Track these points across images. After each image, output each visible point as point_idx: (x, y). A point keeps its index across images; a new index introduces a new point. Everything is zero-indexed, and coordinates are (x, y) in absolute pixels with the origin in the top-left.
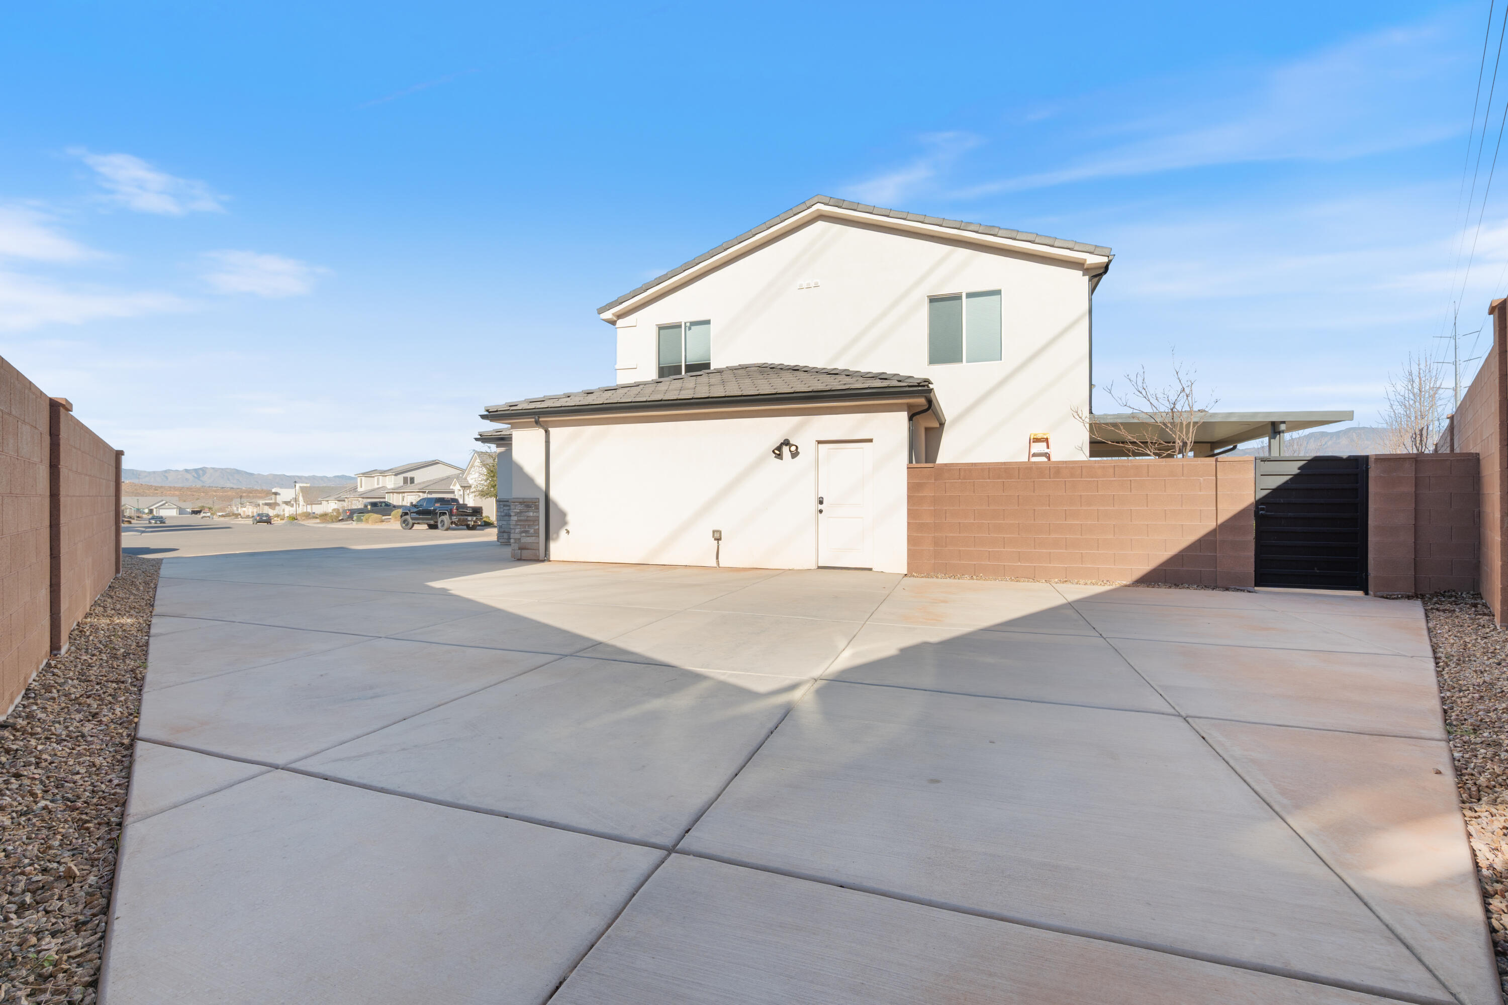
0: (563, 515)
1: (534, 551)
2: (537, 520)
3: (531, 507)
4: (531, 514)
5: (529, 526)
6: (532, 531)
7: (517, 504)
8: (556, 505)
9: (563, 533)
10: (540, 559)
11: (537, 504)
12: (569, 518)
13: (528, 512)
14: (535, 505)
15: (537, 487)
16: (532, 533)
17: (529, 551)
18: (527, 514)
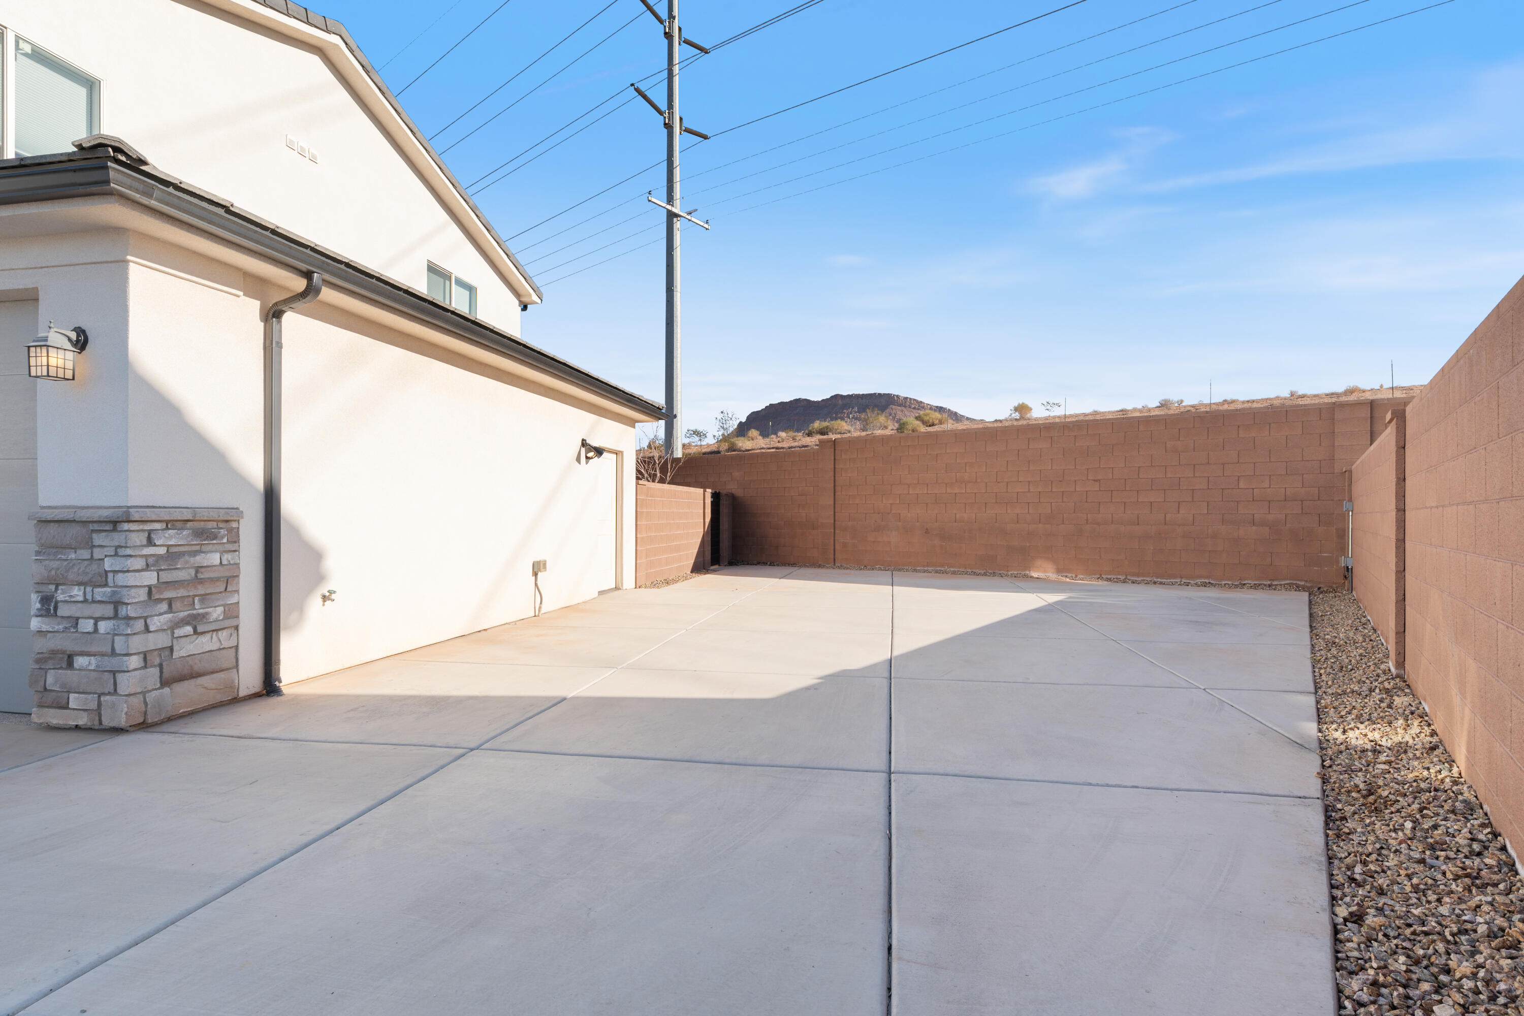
0: (315, 556)
1: (221, 675)
2: (230, 579)
3: (215, 538)
4: (215, 558)
5: (203, 598)
6: (217, 613)
7: (157, 526)
8: (296, 531)
9: (315, 603)
10: (243, 693)
11: (234, 525)
12: (332, 564)
13: (200, 552)
14: (230, 530)
15: (239, 478)
16: (217, 620)
17: (202, 681)
18: (200, 560)
